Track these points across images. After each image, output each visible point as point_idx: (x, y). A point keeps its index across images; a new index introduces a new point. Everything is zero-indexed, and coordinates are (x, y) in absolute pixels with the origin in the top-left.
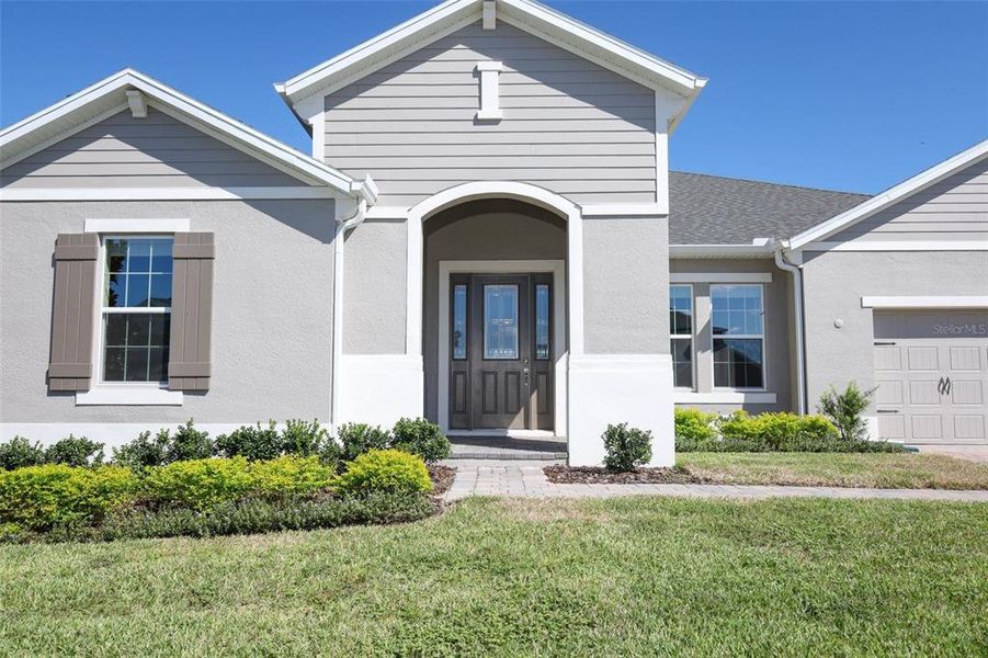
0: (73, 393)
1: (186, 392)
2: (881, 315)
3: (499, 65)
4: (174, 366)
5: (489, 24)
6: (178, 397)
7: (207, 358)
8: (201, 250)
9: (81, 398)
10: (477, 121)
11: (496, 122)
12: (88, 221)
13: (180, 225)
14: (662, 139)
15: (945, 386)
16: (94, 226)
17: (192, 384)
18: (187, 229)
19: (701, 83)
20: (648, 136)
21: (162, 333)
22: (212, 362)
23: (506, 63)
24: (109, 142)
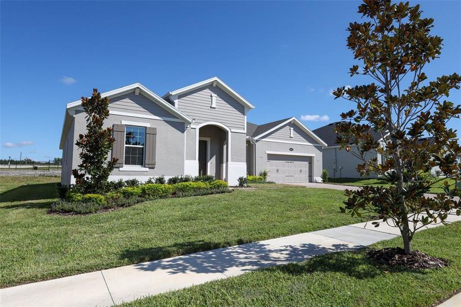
0: (119, 168)
1: (149, 168)
2: (269, 155)
3: (216, 95)
4: (147, 161)
5: (214, 85)
6: (147, 169)
7: (155, 159)
8: (153, 132)
9: (121, 169)
10: (211, 107)
11: (215, 108)
12: (122, 121)
13: (148, 125)
14: (246, 117)
15: (278, 171)
16: (124, 122)
17: (151, 166)
18: (149, 126)
19: (254, 107)
20: (243, 116)
21: (141, 152)
22: (156, 160)
23: (217, 95)
24: (127, 100)
